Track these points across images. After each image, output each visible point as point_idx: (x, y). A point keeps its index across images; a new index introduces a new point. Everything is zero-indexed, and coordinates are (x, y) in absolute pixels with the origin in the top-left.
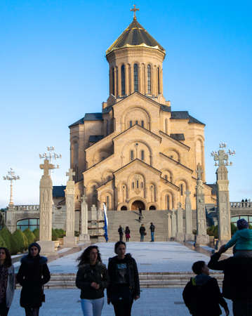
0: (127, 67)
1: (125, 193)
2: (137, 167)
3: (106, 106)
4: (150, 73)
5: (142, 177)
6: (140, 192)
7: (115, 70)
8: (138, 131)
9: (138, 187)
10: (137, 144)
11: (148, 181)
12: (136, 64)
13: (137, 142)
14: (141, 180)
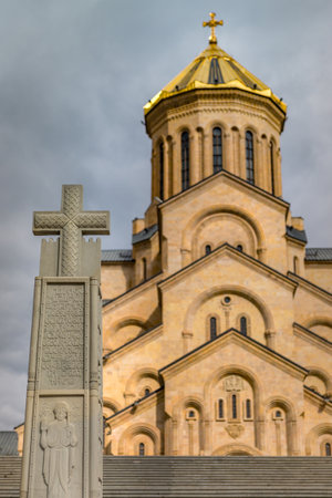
0: (196, 136)
1: (196, 433)
2: (233, 354)
3: (141, 226)
4: (250, 150)
5: (246, 384)
6: (240, 429)
7: (166, 145)
8: (231, 262)
9: (235, 416)
10: (228, 299)
11: (266, 397)
12: (218, 128)
13: (228, 294)
14: (245, 393)
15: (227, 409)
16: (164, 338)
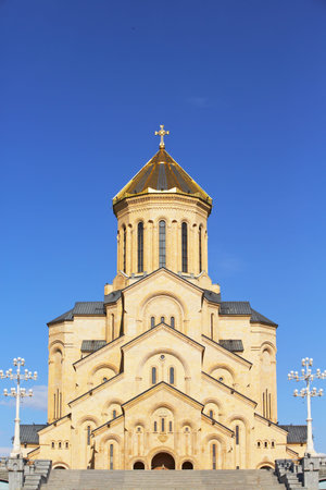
0: (148, 226)
2: (163, 396)
3: (110, 289)
5: (170, 412)
6: (166, 438)
8: (165, 334)
9: (163, 430)
10: (163, 357)
11: (181, 420)
12: (162, 221)
13: (162, 353)
14: (169, 417)
15: (159, 427)
16: (125, 380)
